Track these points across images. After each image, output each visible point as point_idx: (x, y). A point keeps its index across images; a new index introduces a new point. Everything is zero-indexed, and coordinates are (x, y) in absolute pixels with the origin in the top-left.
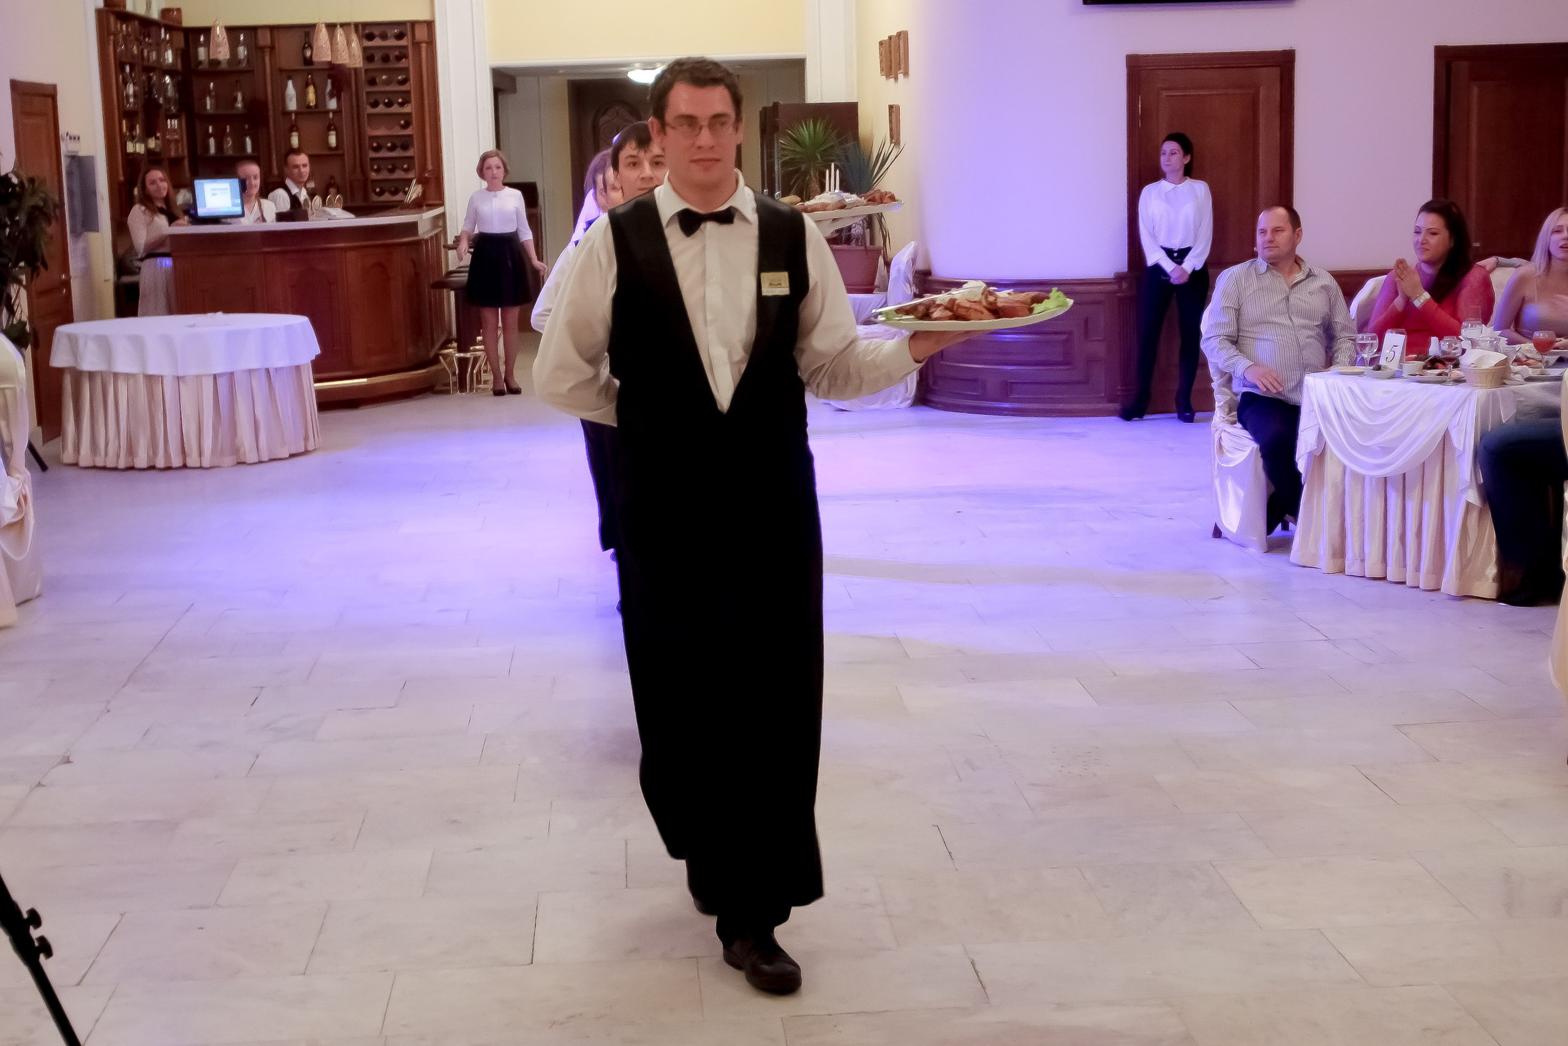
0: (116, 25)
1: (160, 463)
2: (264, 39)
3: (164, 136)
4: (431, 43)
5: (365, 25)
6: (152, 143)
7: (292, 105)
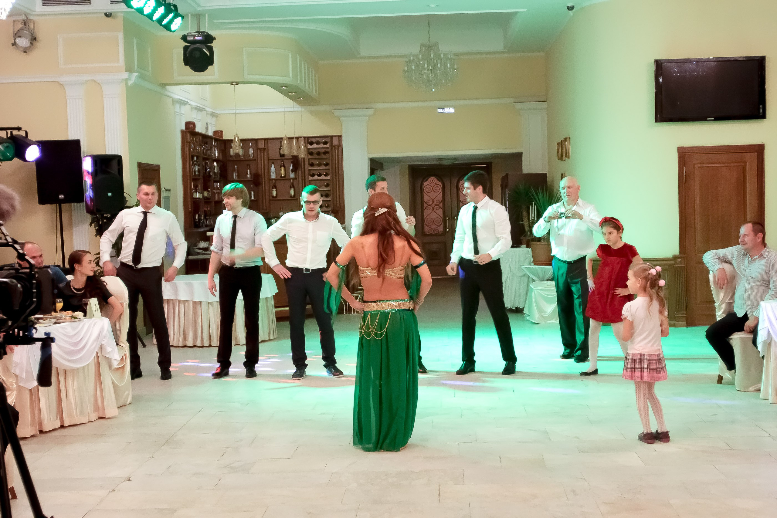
0: (190, 137)
2: (262, 145)
3: (212, 190)
4: (340, 146)
5: (309, 138)
6: (206, 194)
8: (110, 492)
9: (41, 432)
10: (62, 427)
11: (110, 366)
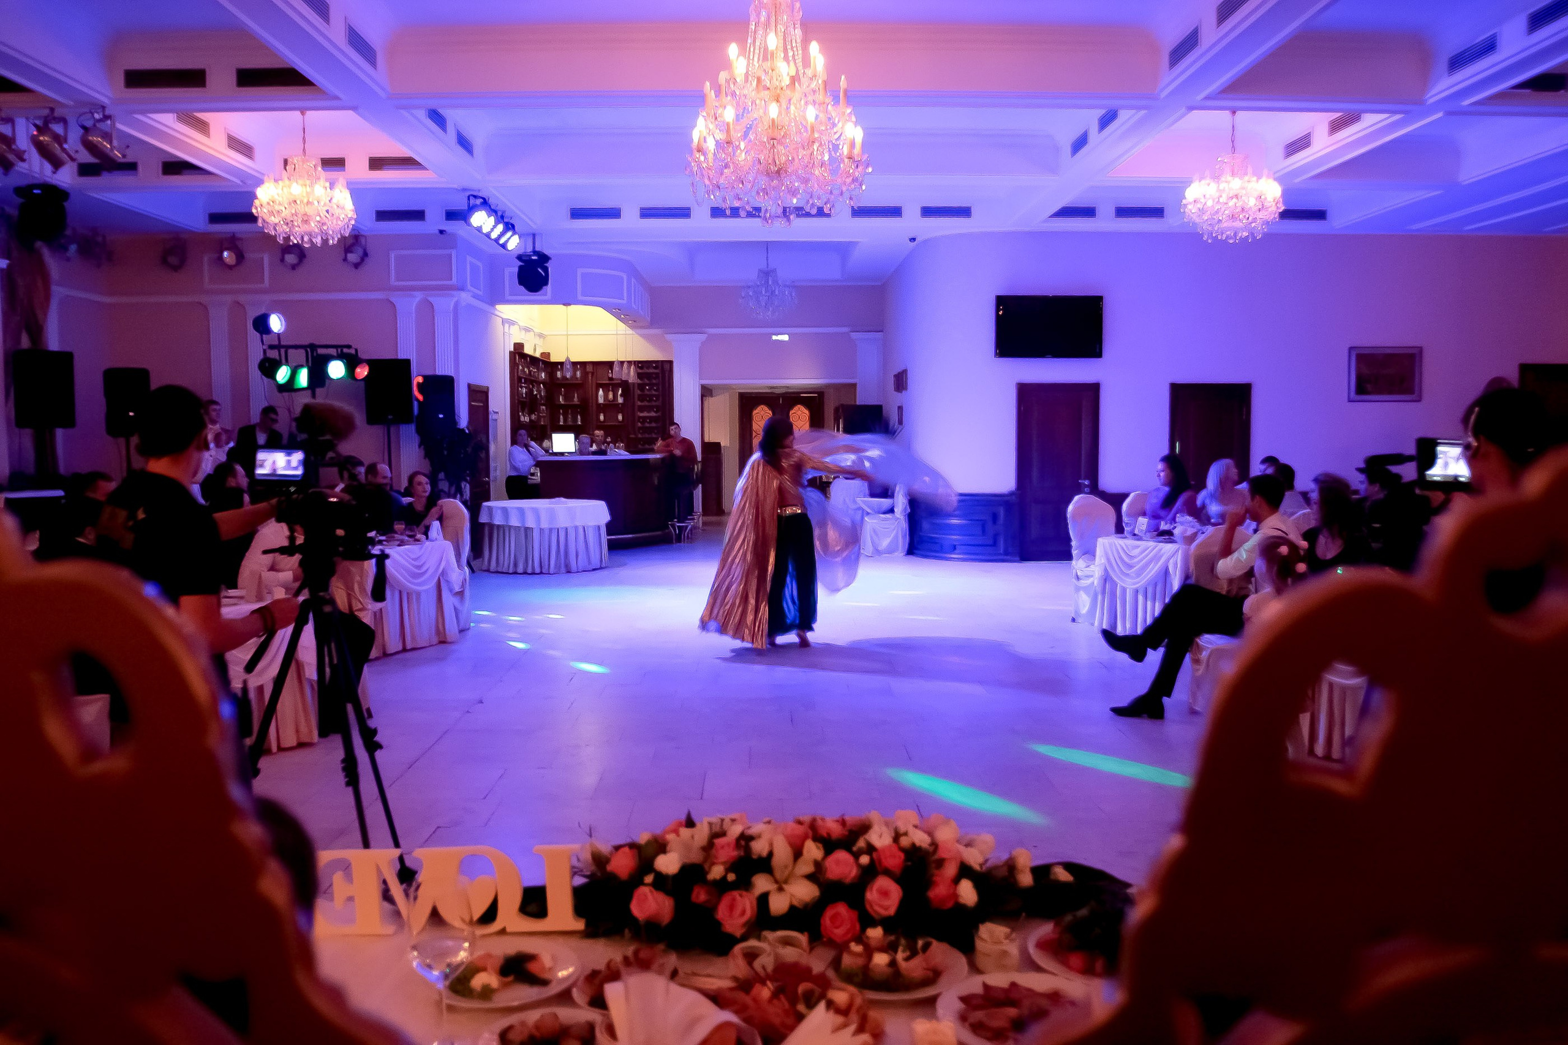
0: (519, 359)
1: (530, 571)
2: (589, 368)
3: (538, 414)
4: (671, 371)
5: (639, 362)
6: (533, 417)
7: (601, 400)
10: (405, 650)
11: (451, 590)
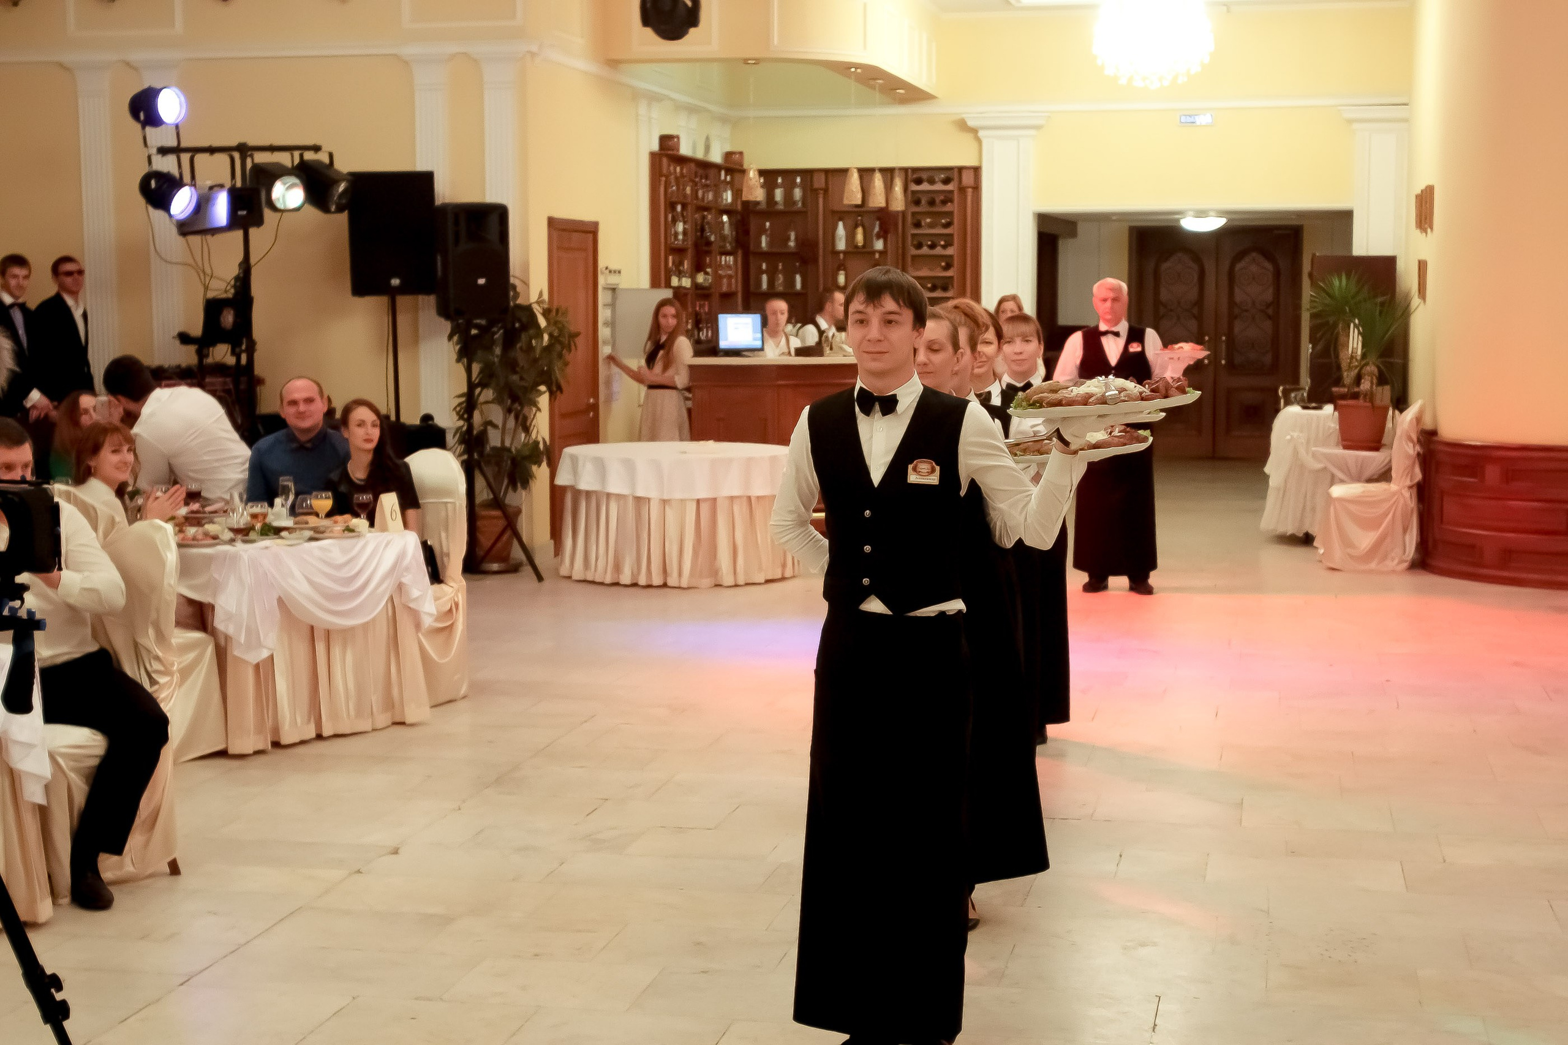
0: (669, 166)
2: (819, 182)
3: (715, 272)
4: (977, 188)
5: (915, 170)
6: (700, 278)
7: (841, 245)
8: (350, 874)
9: (276, 745)
10: (319, 737)
11: (418, 626)
